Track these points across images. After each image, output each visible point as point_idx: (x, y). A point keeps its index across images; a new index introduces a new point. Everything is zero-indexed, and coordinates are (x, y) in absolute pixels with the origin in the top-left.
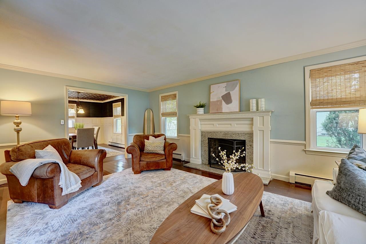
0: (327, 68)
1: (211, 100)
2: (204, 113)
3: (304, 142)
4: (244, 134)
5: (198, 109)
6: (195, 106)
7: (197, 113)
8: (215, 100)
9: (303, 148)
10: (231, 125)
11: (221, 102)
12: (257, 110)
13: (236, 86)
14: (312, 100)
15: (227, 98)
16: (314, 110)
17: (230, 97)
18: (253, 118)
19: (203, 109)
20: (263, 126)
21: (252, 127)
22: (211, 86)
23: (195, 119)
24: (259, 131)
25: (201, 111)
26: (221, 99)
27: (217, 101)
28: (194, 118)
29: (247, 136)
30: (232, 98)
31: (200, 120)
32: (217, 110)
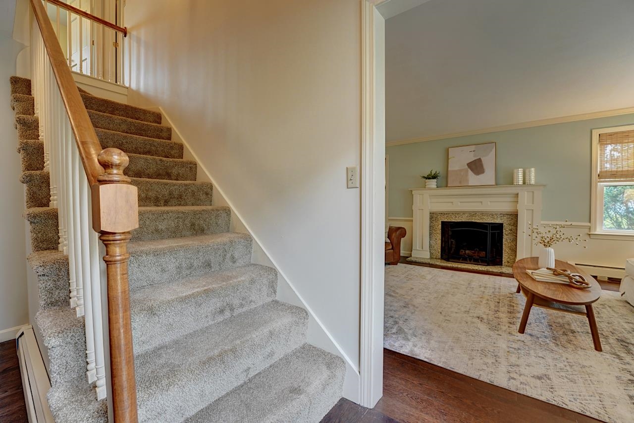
0: (623, 132)
1: (449, 169)
2: (436, 187)
3: (589, 224)
4: (502, 215)
5: (428, 180)
6: (424, 177)
7: (426, 187)
8: (457, 168)
9: (587, 231)
10: (482, 204)
11: (468, 171)
12: (524, 183)
13: (491, 151)
14: (601, 172)
15: (476, 167)
16: (602, 183)
17: (482, 166)
18: (518, 194)
19: (435, 180)
20: (533, 203)
21: (517, 206)
22: (450, 149)
23: (423, 195)
24: (525, 210)
25: (433, 183)
26: (467, 167)
27: (460, 171)
28: (419, 194)
29: (505, 218)
30: (485, 166)
31: (429, 196)
32: (460, 182)
